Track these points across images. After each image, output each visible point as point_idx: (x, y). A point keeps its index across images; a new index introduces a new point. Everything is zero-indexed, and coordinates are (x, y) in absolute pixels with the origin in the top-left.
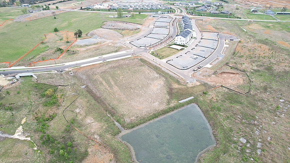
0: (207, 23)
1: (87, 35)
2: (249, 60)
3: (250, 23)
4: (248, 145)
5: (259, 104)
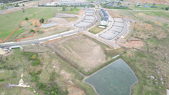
0: (115, 13)
1: (47, 21)
2: (143, 33)
3: (138, 12)
4: (156, 80)
5: (155, 56)
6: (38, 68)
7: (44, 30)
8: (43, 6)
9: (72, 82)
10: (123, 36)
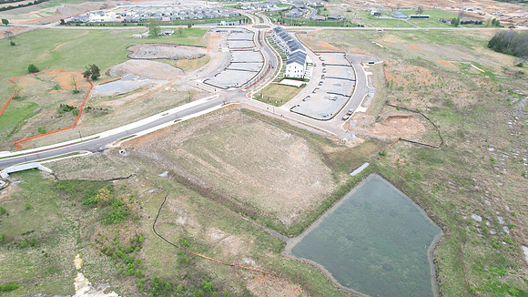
2: (414, 94)
3: (381, 34)
5: (466, 159)
6: (127, 232)
7: (108, 104)
8: (78, 24)
9: (253, 262)
10: (363, 106)
